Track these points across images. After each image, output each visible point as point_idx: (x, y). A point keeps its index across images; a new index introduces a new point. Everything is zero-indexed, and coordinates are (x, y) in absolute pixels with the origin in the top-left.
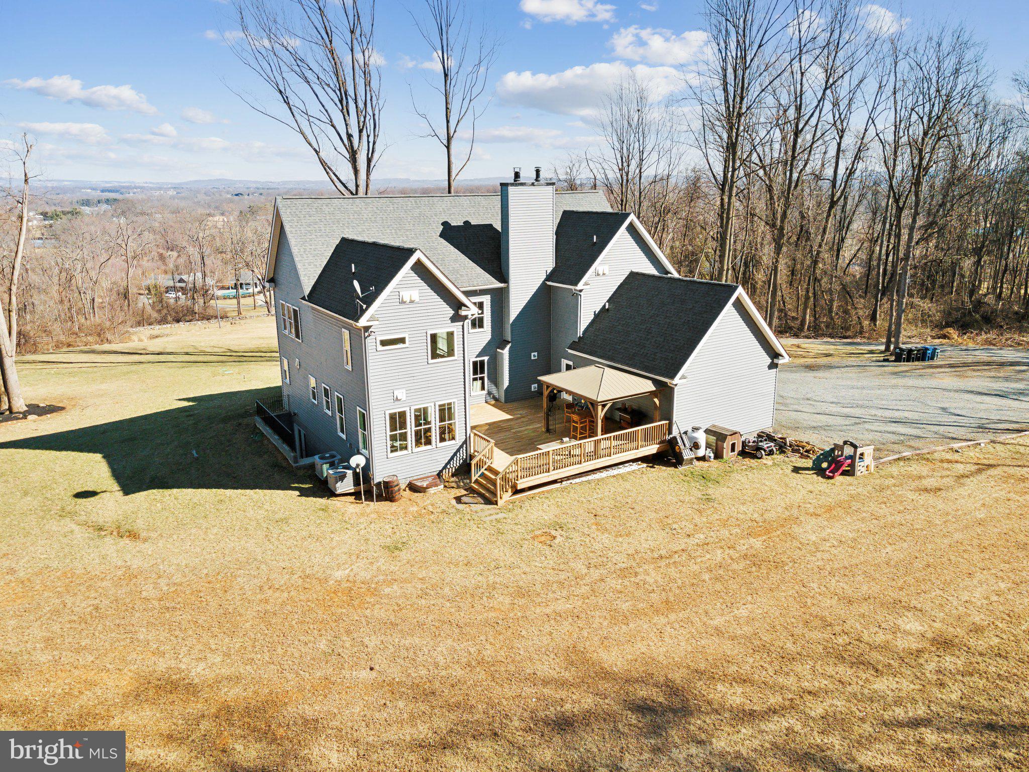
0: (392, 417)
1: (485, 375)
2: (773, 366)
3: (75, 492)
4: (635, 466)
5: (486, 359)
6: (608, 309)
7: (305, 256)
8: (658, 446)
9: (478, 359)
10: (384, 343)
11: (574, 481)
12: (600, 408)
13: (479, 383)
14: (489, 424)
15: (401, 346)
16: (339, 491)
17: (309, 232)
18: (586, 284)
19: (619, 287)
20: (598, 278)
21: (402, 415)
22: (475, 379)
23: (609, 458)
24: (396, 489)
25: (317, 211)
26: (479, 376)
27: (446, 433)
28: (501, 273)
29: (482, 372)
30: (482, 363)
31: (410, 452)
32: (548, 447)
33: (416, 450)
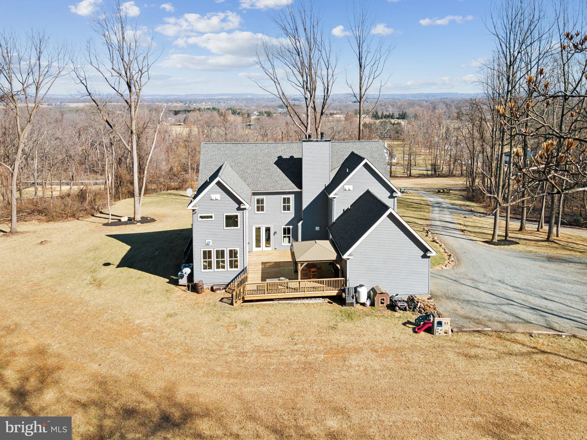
0: (205, 252)
1: (291, 235)
2: (424, 256)
3: (104, 263)
4: (321, 300)
5: (291, 227)
6: (350, 209)
7: (204, 170)
8: (337, 291)
9: (287, 227)
10: (201, 217)
11: (280, 302)
12: (299, 265)
13: (287, 239)
14: (275, 262)
15: (210, 219)
16: (180, 283)
17: (210, 159)
18: (335, 194)
19: (360, 197)
20: (345, 192)
21: (210, 252)
22: (284, 237)
23: (303, 293)
24: (200, 288)
25: (217, 150)
26: (287, 235)
27: (233, 264)
28: (299, 184)
29: (289, 233)
30: (289, 229)
31: (213, 271)
32: (272, 280)
33: (216, 270)
